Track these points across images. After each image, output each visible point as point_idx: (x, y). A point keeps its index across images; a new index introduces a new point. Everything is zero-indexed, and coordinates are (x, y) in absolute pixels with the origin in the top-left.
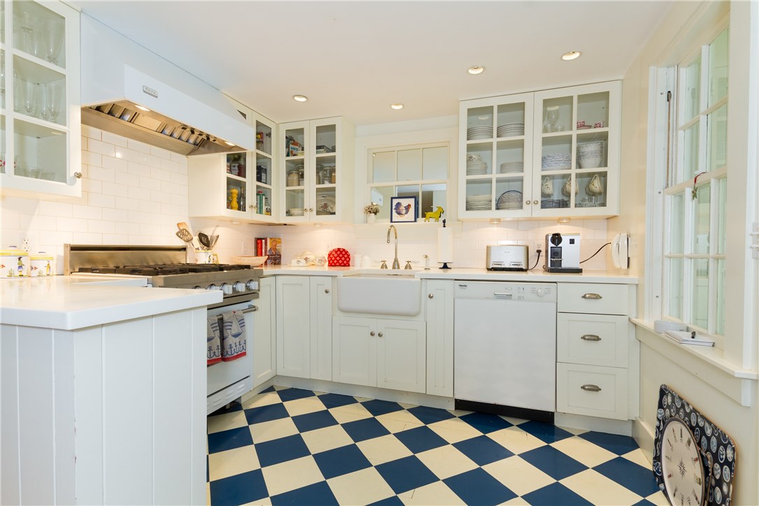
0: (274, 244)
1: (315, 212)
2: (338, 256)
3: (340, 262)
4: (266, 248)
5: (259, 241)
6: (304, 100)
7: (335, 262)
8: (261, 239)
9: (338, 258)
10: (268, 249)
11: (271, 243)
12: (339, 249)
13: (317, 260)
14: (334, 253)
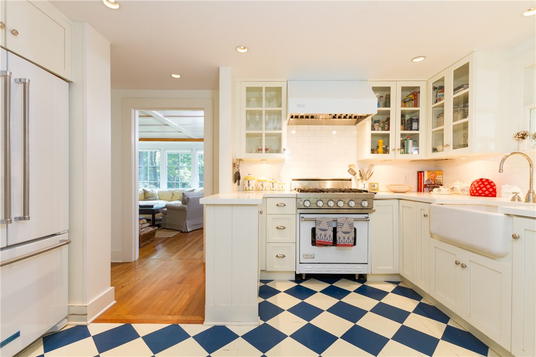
0: (433, 175)
1: (451, 146)
2: (479, 186)
3: (480, 192)
4: (424, 179)
5: (420, 174)
6: (422, 59)
7: (475, 191)
8: (421, 172)
9: (478, 189)
10: (425, 180)
11: (428, 175)
12: (481, 180)
13: (460, 190)
14: (475, 183)
